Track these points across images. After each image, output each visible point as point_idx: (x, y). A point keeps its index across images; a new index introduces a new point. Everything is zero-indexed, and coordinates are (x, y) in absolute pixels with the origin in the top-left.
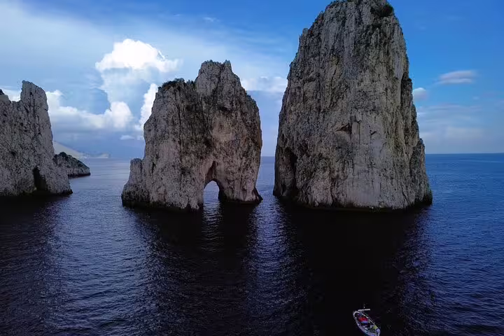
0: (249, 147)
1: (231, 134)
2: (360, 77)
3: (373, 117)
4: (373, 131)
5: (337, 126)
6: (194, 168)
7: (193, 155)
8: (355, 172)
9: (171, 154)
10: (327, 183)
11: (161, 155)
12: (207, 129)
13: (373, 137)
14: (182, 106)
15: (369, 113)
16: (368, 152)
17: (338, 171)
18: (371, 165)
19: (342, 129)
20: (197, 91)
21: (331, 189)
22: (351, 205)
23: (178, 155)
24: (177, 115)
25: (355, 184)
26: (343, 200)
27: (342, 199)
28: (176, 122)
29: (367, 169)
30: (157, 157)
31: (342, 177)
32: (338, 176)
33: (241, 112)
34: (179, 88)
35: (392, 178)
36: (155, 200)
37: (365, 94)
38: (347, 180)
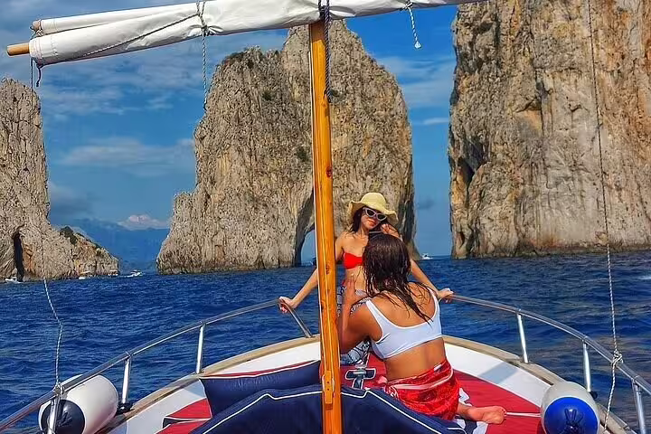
0: (379, 158)
1: (345, 135)
2: (546, 14)
3: (572, 80)
4: (574, 104)
5: (517, 103)
6: (275, 199)
7: (274, 176)
8: (551, 182)
9: (235, 175)
10: (507, 207)
11: (218, 178)
12: (302, 129)
13: (576, 114)
14: (255, 93)
15: (564, 76)
16: (569, 143)
17: (523, 184)
18: (576, 167)
19: (527, 107)
20: (286, 66)
21: (515, 217)
22: (549, 244)
23: (245, 174)
24: (246, 108)
25: (553, 203)
26: (534, 235)
27: (533, 233)
28: (244, 120)
29: (569, 174)
30: (213, 182)
31: (530, 195)
32: (524, 192)
33: (362, 95)
34: (250, 65)
35: (619, 189)
36: (209, 257)
37: (556, 41)
38: (539, 199)
